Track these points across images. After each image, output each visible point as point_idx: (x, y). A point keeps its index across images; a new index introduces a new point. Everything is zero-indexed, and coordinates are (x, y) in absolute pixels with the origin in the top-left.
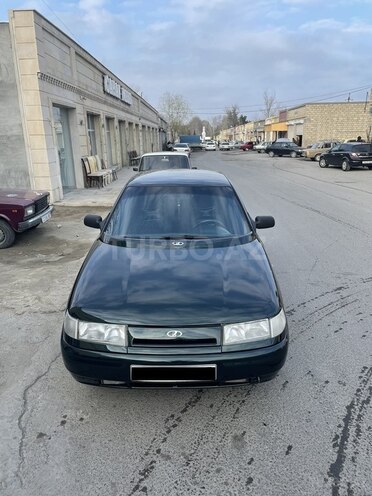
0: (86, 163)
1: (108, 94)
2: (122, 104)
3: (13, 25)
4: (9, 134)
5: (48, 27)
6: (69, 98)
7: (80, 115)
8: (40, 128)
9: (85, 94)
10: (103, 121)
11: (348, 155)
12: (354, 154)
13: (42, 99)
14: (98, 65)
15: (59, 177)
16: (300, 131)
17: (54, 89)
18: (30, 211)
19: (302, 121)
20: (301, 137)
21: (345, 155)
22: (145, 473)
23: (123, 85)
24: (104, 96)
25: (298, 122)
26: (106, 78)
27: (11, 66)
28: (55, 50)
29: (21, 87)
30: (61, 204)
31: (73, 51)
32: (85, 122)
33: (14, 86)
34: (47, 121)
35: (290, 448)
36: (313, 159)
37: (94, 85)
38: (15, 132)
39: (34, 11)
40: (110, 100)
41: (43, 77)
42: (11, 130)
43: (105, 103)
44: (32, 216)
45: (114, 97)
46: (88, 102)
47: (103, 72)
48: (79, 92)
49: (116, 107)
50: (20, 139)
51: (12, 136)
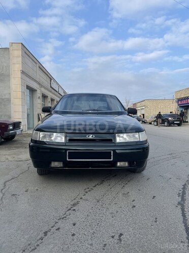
0: (40, 116)
1: (52, 88)
2: (59, 95)
3: (11, 49)
4: (3, 97)
5: (27, 52)
6: (34, 85)
7: (38, 94)
8: (19, 95)
9: (42, 85)
10: (50, 100)
11: (167, 119)
12: (170, 118)
13: (22, 82)
14: (49, 75)
15: (26, 120)
16: (143, 112)
17: (28, 79)
18: (11, 128)
19: (144, 108)
20: (143, 115)
21: (165, 119)
22: (74, 205)
23: (59, 86)
24: (51, 88)
25: (142, 108)
26: (52, 81)
27: (8, 66)
28: (30, 63)
29: (12, 77)
30: (26, 132)
31: (38, 66)
32: (41, 98)
33: (9, 76)
34: (23, 93)
35: (154, 197)
36: (150, 123)
37: (46, 83)
38: (7, 97)
39: (22, 44)
40: (53, 91)
41: (23, 72)
42: (5, 96)
43: (51, 92)
44: (11, 130)
45: (55, 90)
46: (43, 89)
47: (51, 78)
48: (39, 84)
49: (56, 95)
50: (9, 100)
51: (5, 99)
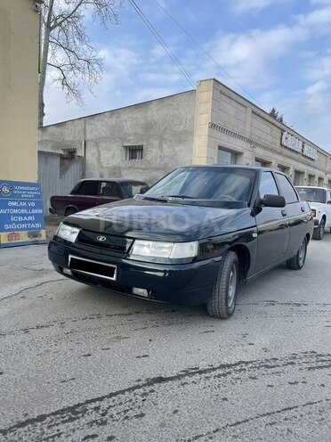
1: (286, 147)
2: (302, 158)
3: (199, 90)
5: (226, 92)
6: (238, 145)
7: (247, 159)
9: (256, 144)
13: (210, 142)
14: (277, 123)
23: (306, 142)
24: (281, 147)
26: (285, 134)
29: (196, 134)
31: (249, 110)
33: (192, 134)
37: (269, 138)
39: (214, 79)
40: (287, 152)
41: (213, 126)
43: (280, 153)
46: (259, 151)
47: (282, 129)
48: (249, 141)
